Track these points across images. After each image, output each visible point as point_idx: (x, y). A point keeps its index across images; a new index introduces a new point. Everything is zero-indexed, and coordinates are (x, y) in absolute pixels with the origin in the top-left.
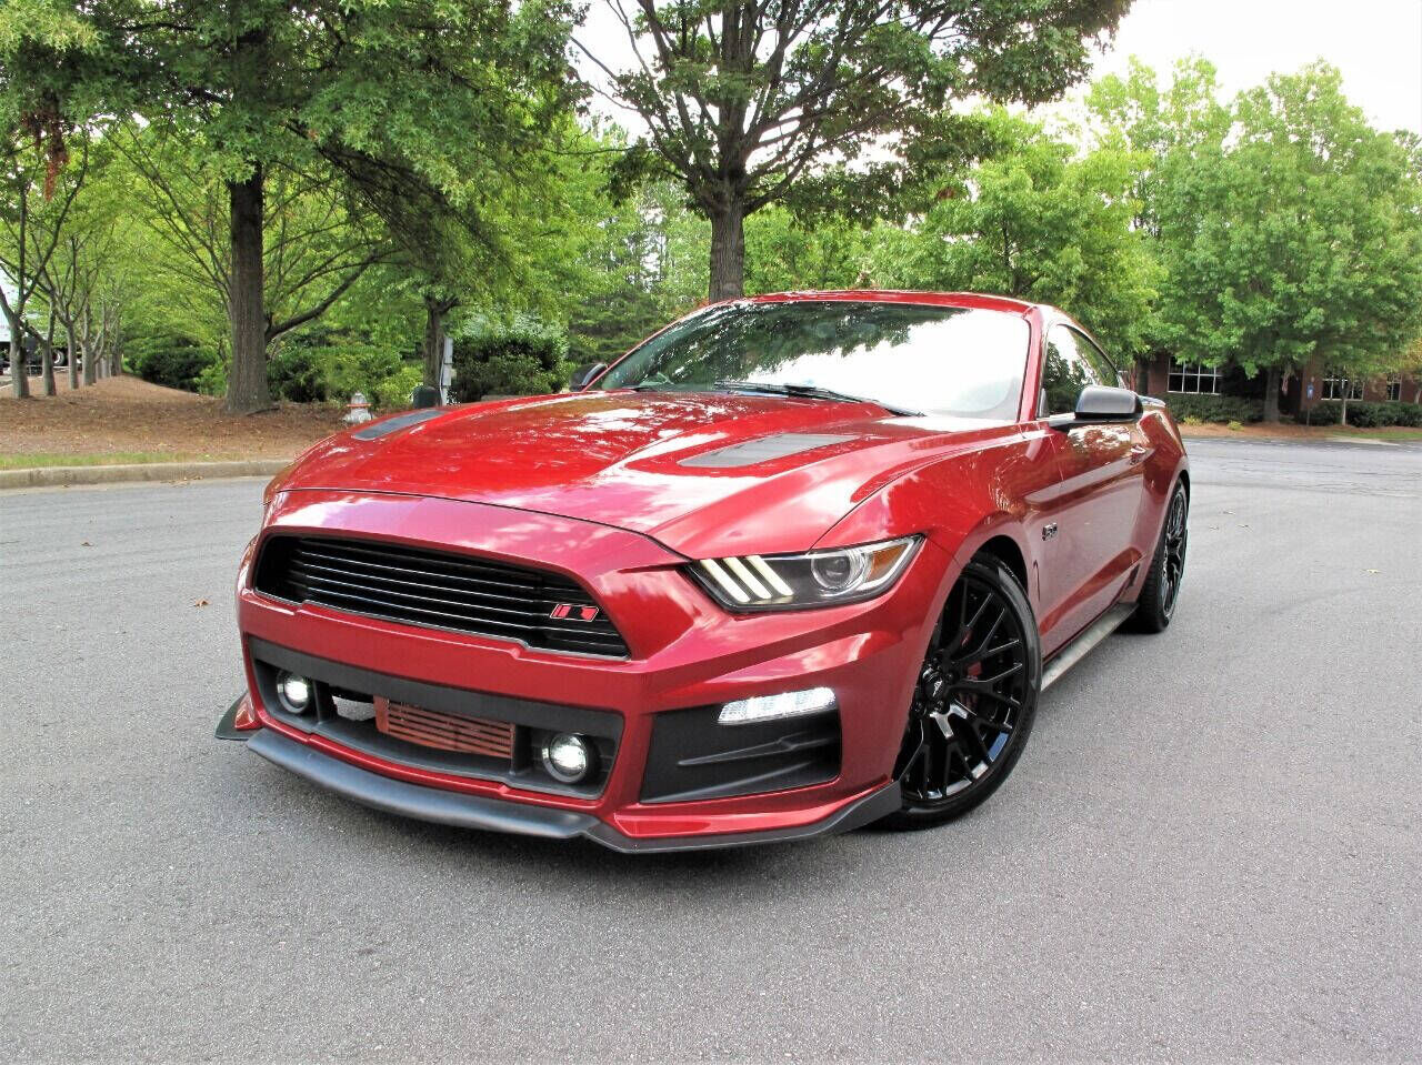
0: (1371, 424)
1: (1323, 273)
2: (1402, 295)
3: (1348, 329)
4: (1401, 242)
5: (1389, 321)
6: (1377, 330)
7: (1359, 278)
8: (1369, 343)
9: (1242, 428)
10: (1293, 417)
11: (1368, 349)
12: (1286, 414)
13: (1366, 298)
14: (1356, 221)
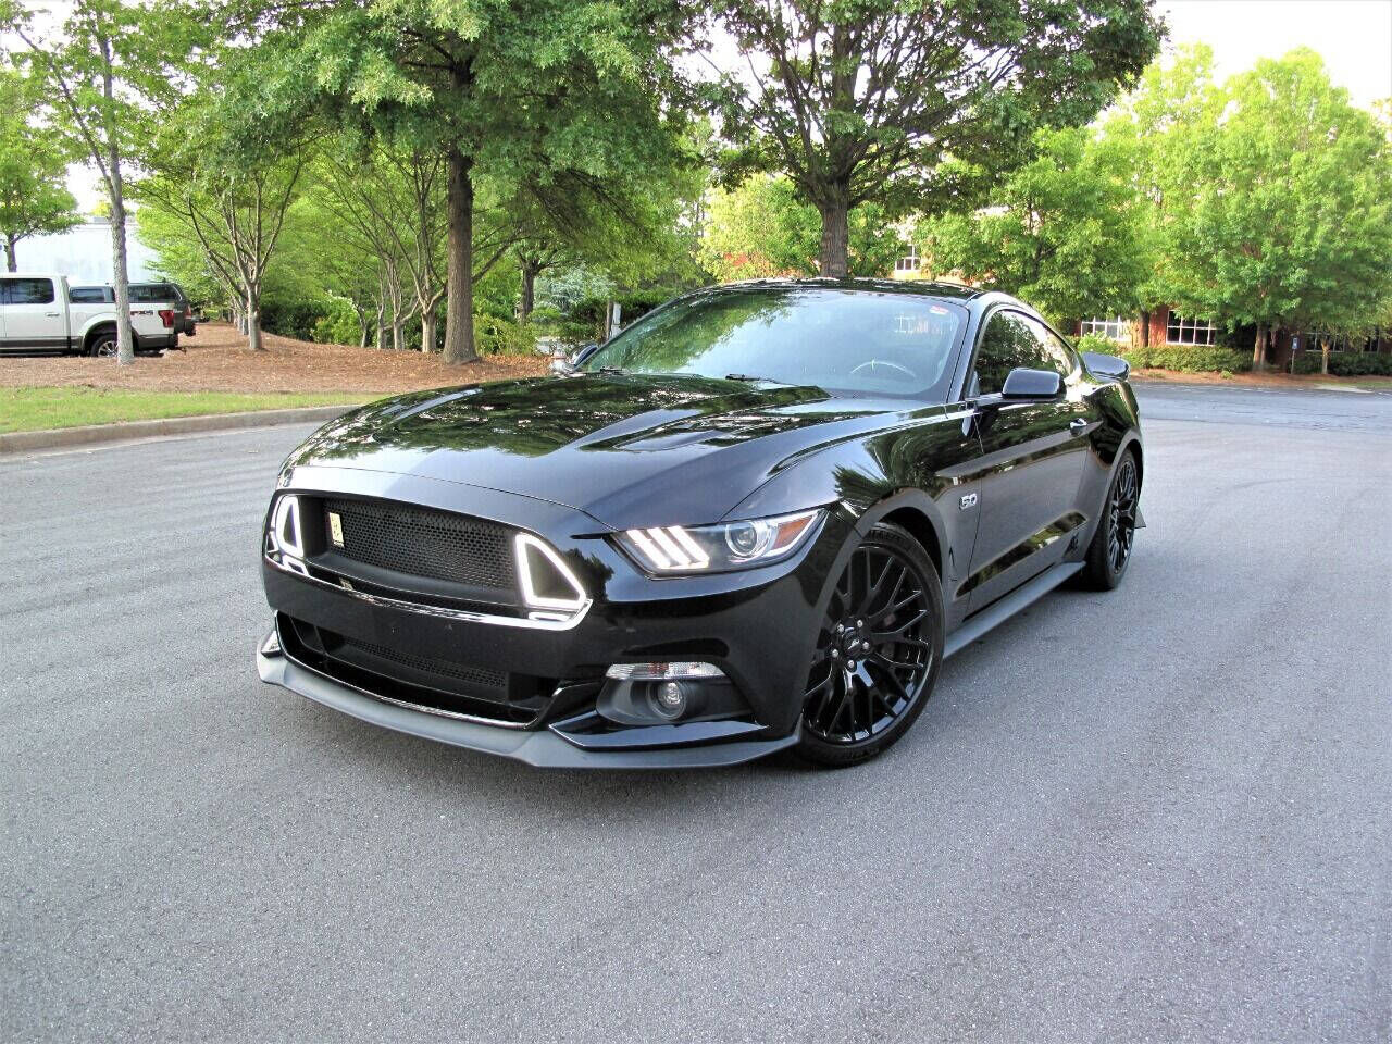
0: (1350, 374)
1: (1309, 237)
2: (1378, 258)
3: (1330, 289)
4: (1379, 212)
5: (1367, 281)
6: (1357, 288)
7: (1339, 243)
8: (1349, 301)
9: (1233, 376)
10: (1278, 366)
11: (1348, 307)
12: (1272, 364)
13: (1346, 261)
14: (1338, 191)
